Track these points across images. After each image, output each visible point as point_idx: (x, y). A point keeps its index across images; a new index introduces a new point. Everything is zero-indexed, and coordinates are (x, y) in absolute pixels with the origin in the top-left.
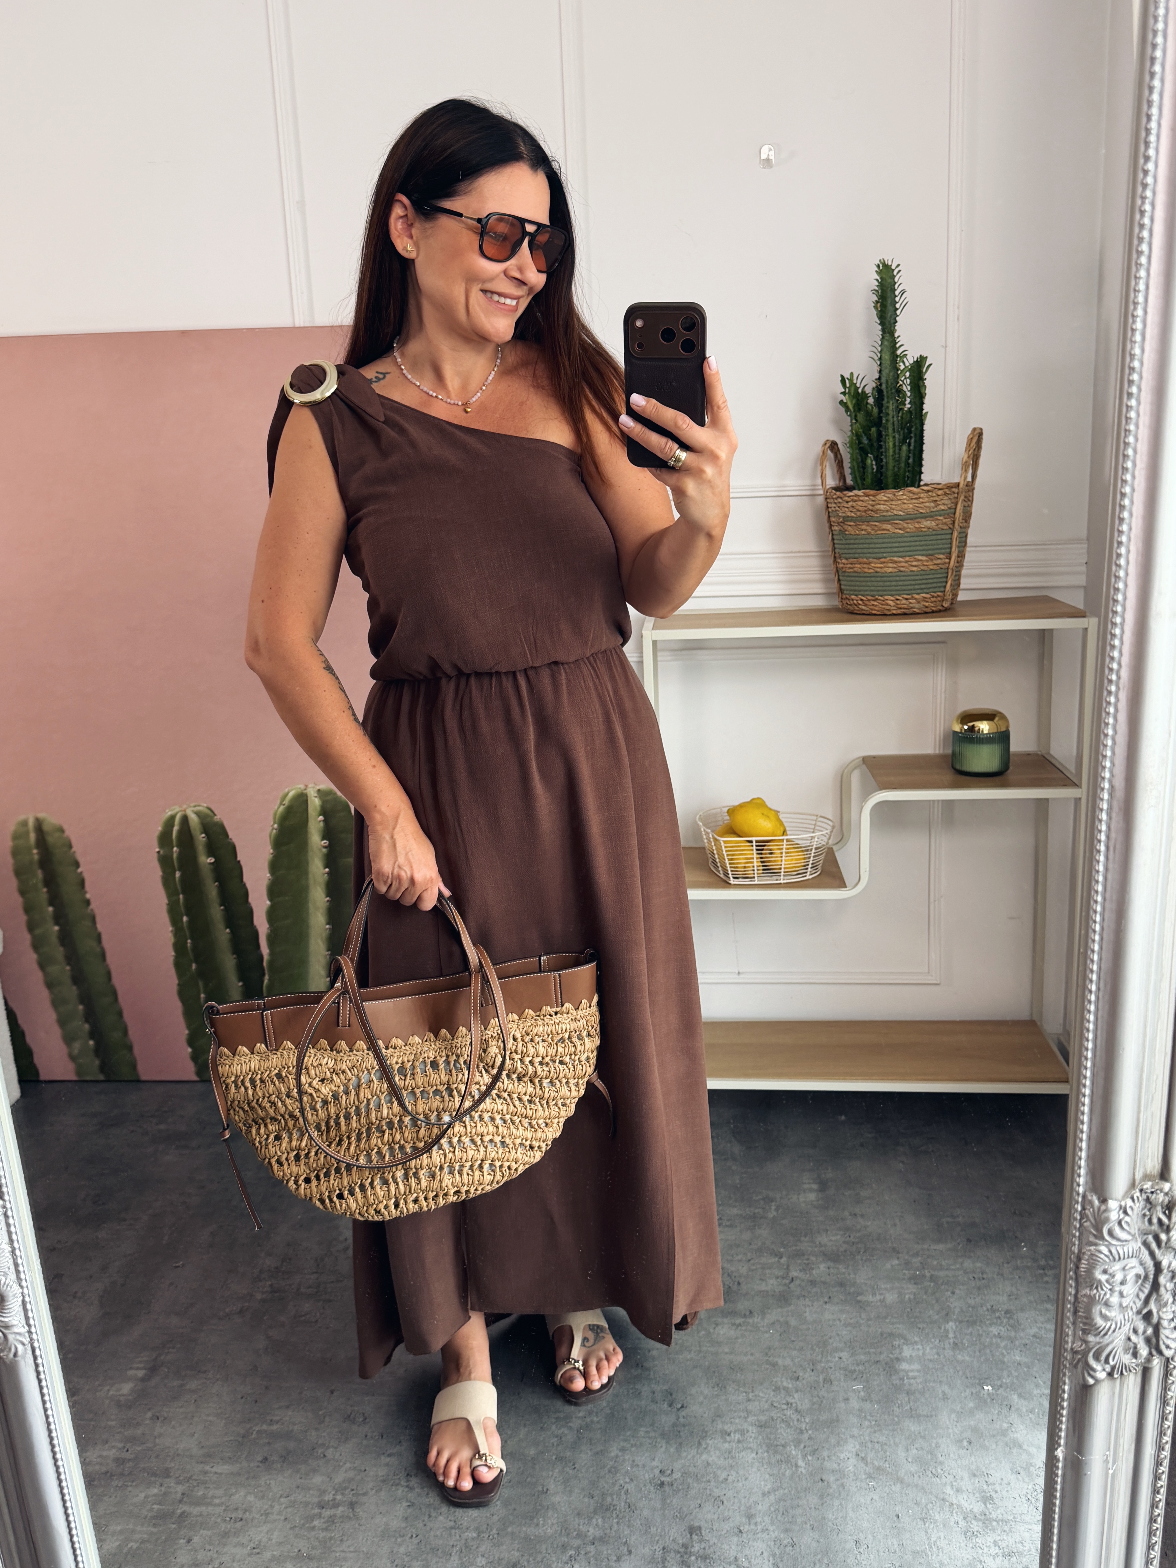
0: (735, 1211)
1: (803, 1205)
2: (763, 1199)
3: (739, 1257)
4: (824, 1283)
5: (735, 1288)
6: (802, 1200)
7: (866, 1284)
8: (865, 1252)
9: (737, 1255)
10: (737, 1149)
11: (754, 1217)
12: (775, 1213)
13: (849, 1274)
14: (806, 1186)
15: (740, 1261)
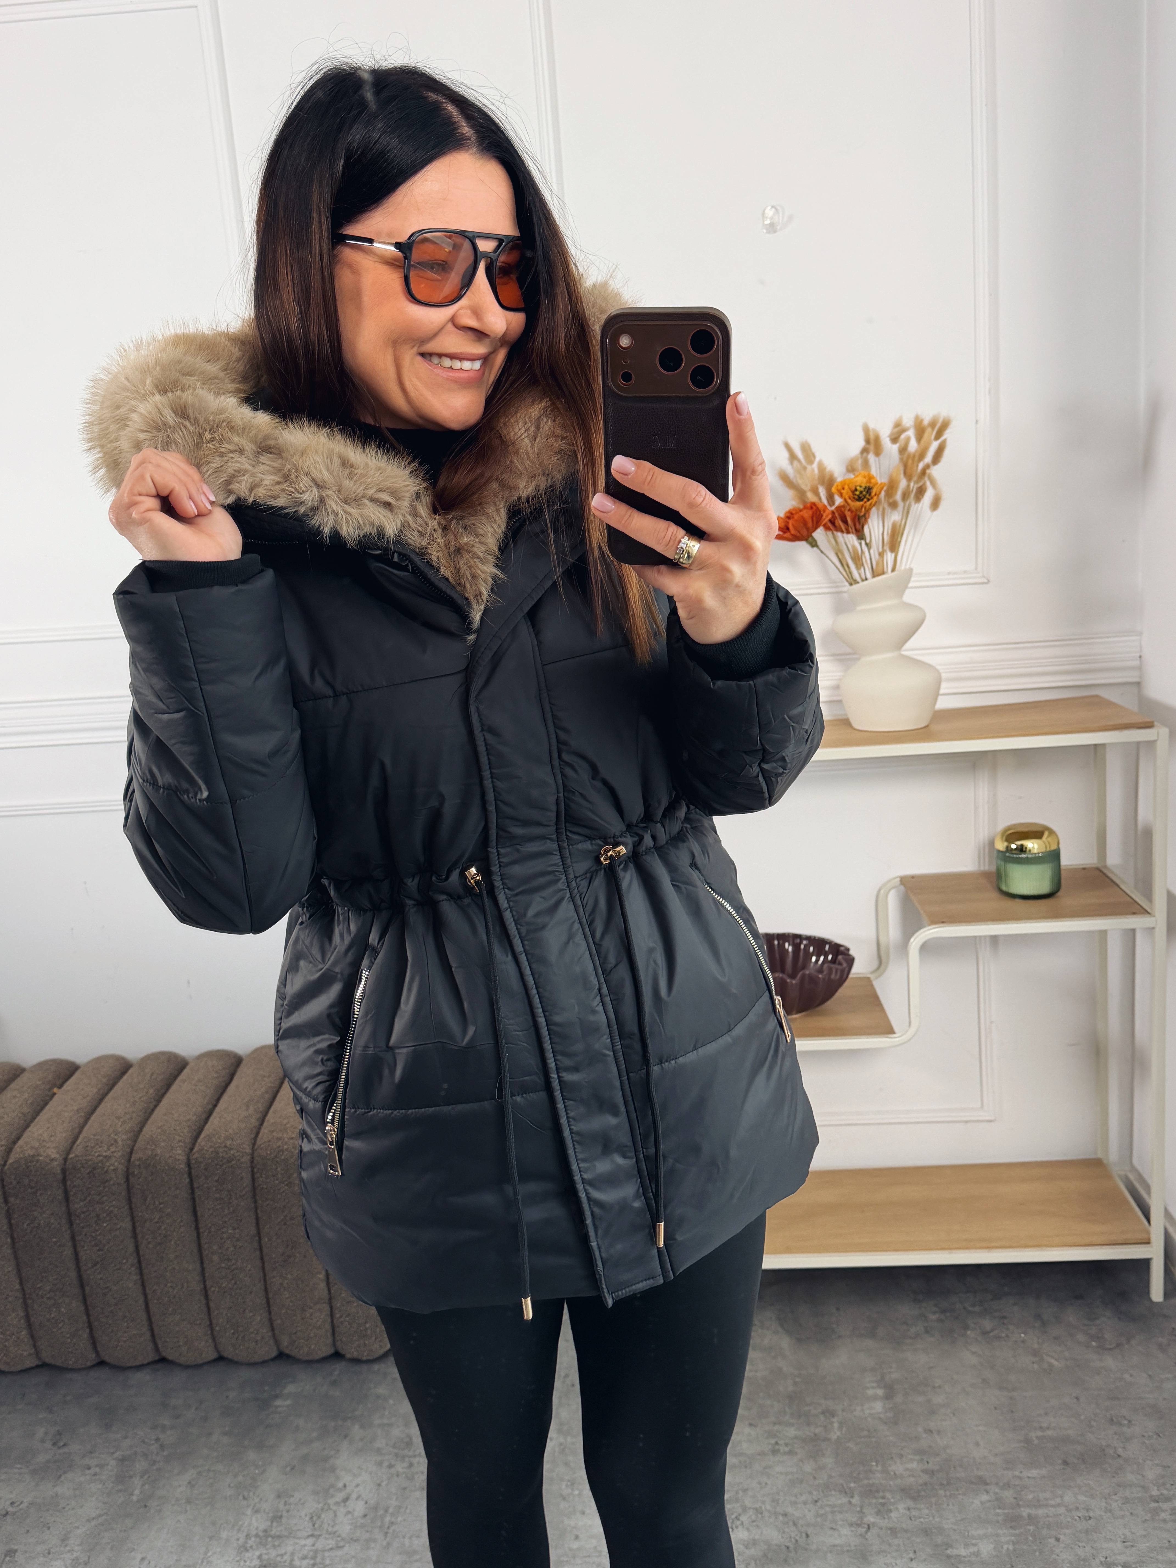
0: (791, 1432)
1: (869, 1419)
2: (823, 1413)
3: (803, 1498)
4: (906, 1531)
5: (802, 1541)
6: (867, 1412)
7: (955, 1530)
8: (949, 1483)
9: (801, 1495)
10: (785, 1342)
11: (815, 1439)
12: (838, 1433)
13: (933, 1517)
14: (870, 1392)
15: (805, 1503)
